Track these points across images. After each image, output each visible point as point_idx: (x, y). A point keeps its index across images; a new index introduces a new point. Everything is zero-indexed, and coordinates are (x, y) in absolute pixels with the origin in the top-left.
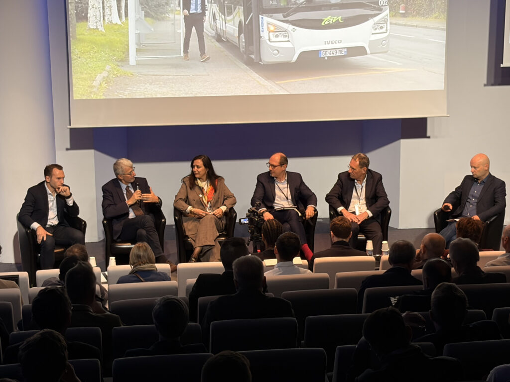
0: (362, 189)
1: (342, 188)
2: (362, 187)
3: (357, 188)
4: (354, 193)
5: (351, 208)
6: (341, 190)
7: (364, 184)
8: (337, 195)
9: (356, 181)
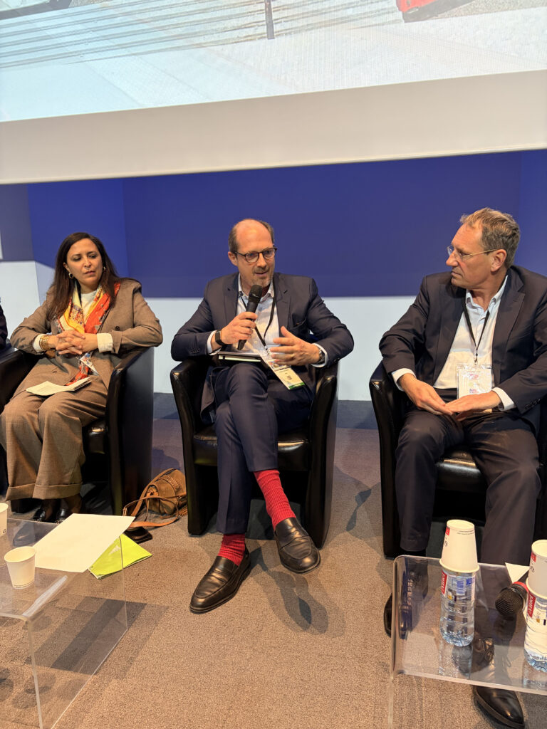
0: (486, 319)
1: (427, 316)
2: (488, 314)
3: (472, 316)
4: (462, 331)
5: (446, 379)
6: (423, 321)
7: (494, 308)
8: (410, 337)
9: (468, 295)
